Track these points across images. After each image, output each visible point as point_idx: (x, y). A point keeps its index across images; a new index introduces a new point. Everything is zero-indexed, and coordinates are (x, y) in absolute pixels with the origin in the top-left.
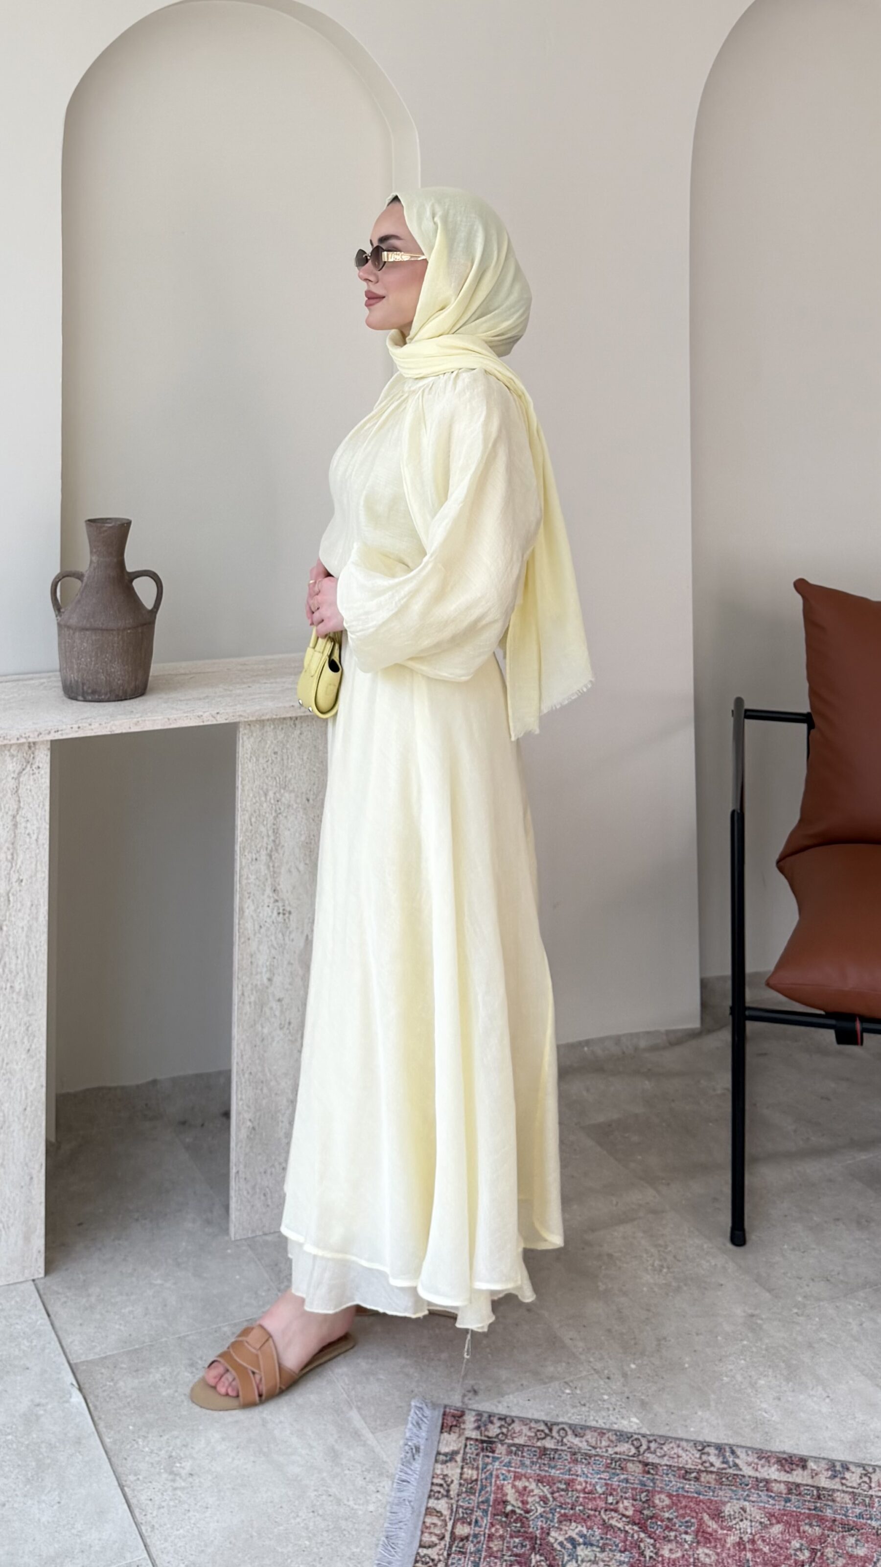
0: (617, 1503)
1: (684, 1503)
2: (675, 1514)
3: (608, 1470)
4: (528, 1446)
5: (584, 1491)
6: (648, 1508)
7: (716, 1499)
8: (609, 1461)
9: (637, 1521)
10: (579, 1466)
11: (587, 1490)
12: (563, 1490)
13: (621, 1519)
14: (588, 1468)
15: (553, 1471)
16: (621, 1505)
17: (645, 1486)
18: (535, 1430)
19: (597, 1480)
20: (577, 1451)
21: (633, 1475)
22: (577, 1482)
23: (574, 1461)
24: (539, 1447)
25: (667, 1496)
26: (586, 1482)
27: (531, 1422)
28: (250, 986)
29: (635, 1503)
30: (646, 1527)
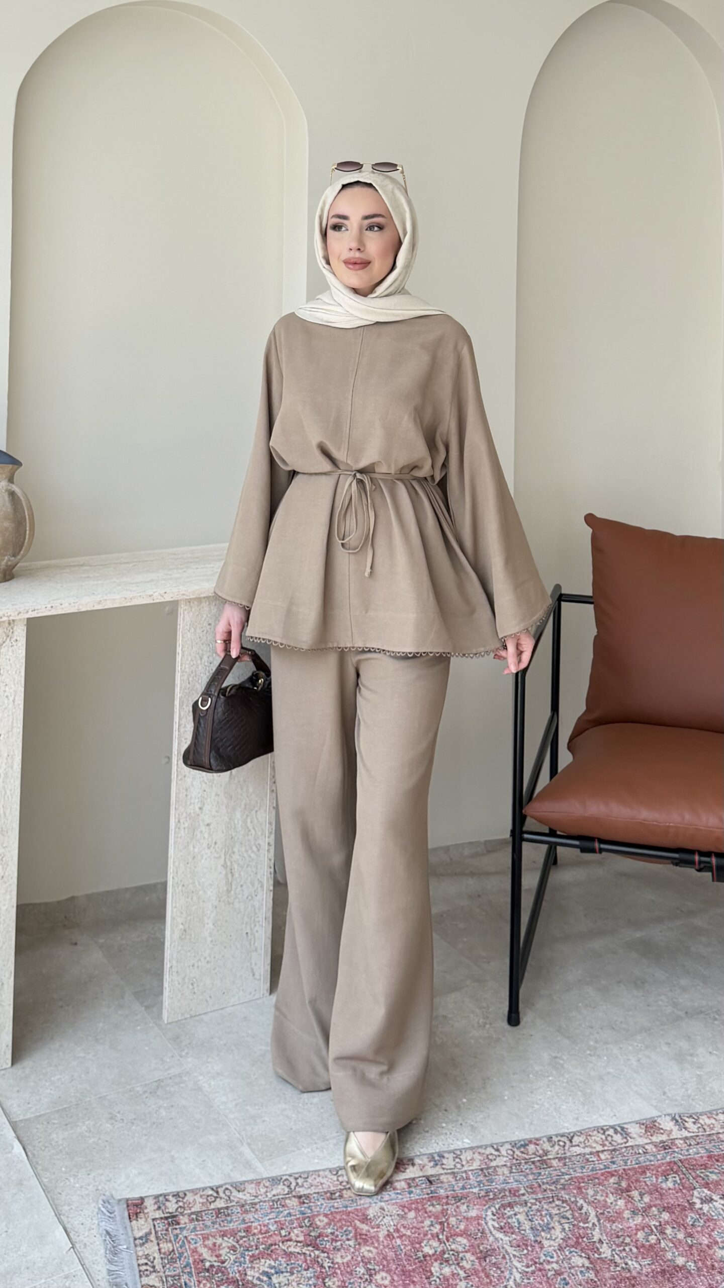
0: (289, 1233)
1: (338, 1217)
2: (335, 1228)
3: (273, 1210)
4: (204, 1211)
5: (260, 1232)
6: (314, 1230)
7: (359, 1207)
8: (271, 1204)
9: (309, 1243)
10: (249, 1215)
11: (262, 1232)
12: (244, 1237)
13: (296, 1245)
14: (258, 1214)
15: (231, 1225)
16: (292, 1234)
17: (305, 1214)
18: (206, 1197)
19: (268, 1221)
20: (244, 1203)
21: (293, 1209)
22: (253, 1228)
23: (244, 1211)
24: (214, 1209)
25: (324, 1216)
26: (260, 1225)
27: (200, 1190)
28: (184, 815)
29: (302, 1229)
30: (317, 1245)
